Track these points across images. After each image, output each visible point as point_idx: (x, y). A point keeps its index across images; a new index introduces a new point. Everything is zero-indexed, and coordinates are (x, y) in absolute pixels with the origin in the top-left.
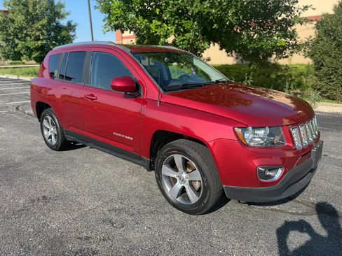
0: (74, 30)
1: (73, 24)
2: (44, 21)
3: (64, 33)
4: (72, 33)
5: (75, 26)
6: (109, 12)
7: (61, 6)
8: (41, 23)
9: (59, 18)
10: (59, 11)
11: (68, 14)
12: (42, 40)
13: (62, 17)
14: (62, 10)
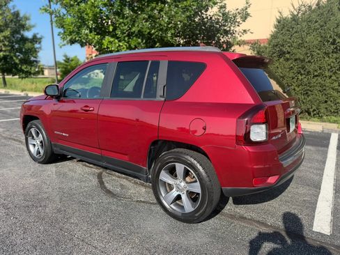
0: (40, 43)
1: (39, 36)
2: (7, 33)
3: (28, 45)
4: (37, 46)
5: (41, 39)
6: (63, 27)
7: (27, 19)
8: (4, 34)
9: (24, 30)
10: (24, 23)
11: (33, 26)
12: (5, 51)
13: (28, 29)
14: (27, 22)
